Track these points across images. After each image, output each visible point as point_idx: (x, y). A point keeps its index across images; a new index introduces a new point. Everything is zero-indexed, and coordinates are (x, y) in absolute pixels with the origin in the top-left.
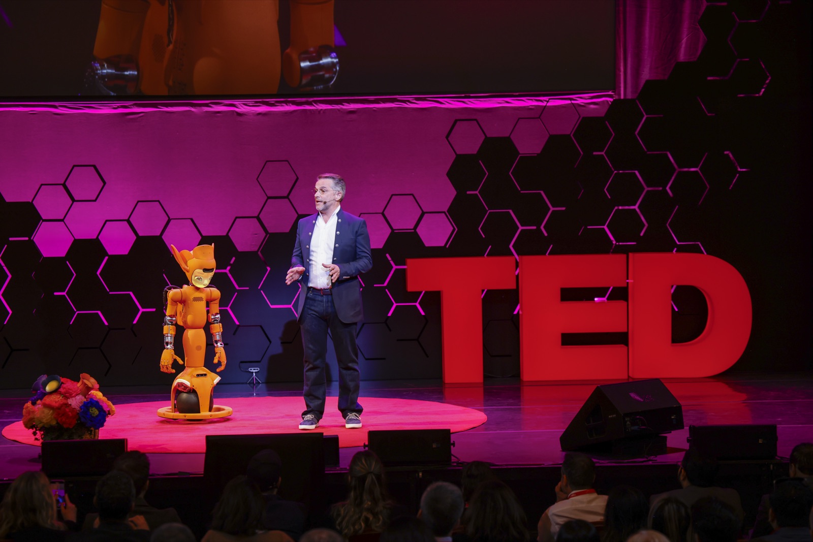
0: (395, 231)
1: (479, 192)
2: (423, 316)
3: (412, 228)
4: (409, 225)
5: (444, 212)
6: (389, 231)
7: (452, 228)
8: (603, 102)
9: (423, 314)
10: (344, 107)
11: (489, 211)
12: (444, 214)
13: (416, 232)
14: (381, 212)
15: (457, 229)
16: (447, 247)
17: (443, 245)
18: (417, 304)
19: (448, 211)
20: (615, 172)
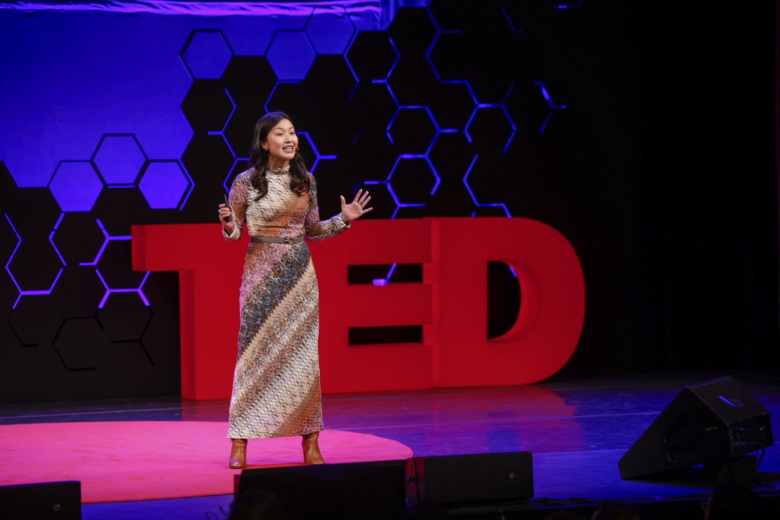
0: (109, 187)
1: (224, 133)
2: (148, 307)
3: (132, 181)
4: (128, 178)
5: (176, 161)
6: (101, 186)
7: (187, 183)
8: (366, 12)
9: (147, 303)
10: (19, 8)
11: (238, 159)
12: (176, 164)
13: (137, 188)
14: (89, 158)
15: (193, 185)
16: (181, 209)
17: (175, 206)
18: (139, 291)
19: (182, 159)
20: (400, 107)
